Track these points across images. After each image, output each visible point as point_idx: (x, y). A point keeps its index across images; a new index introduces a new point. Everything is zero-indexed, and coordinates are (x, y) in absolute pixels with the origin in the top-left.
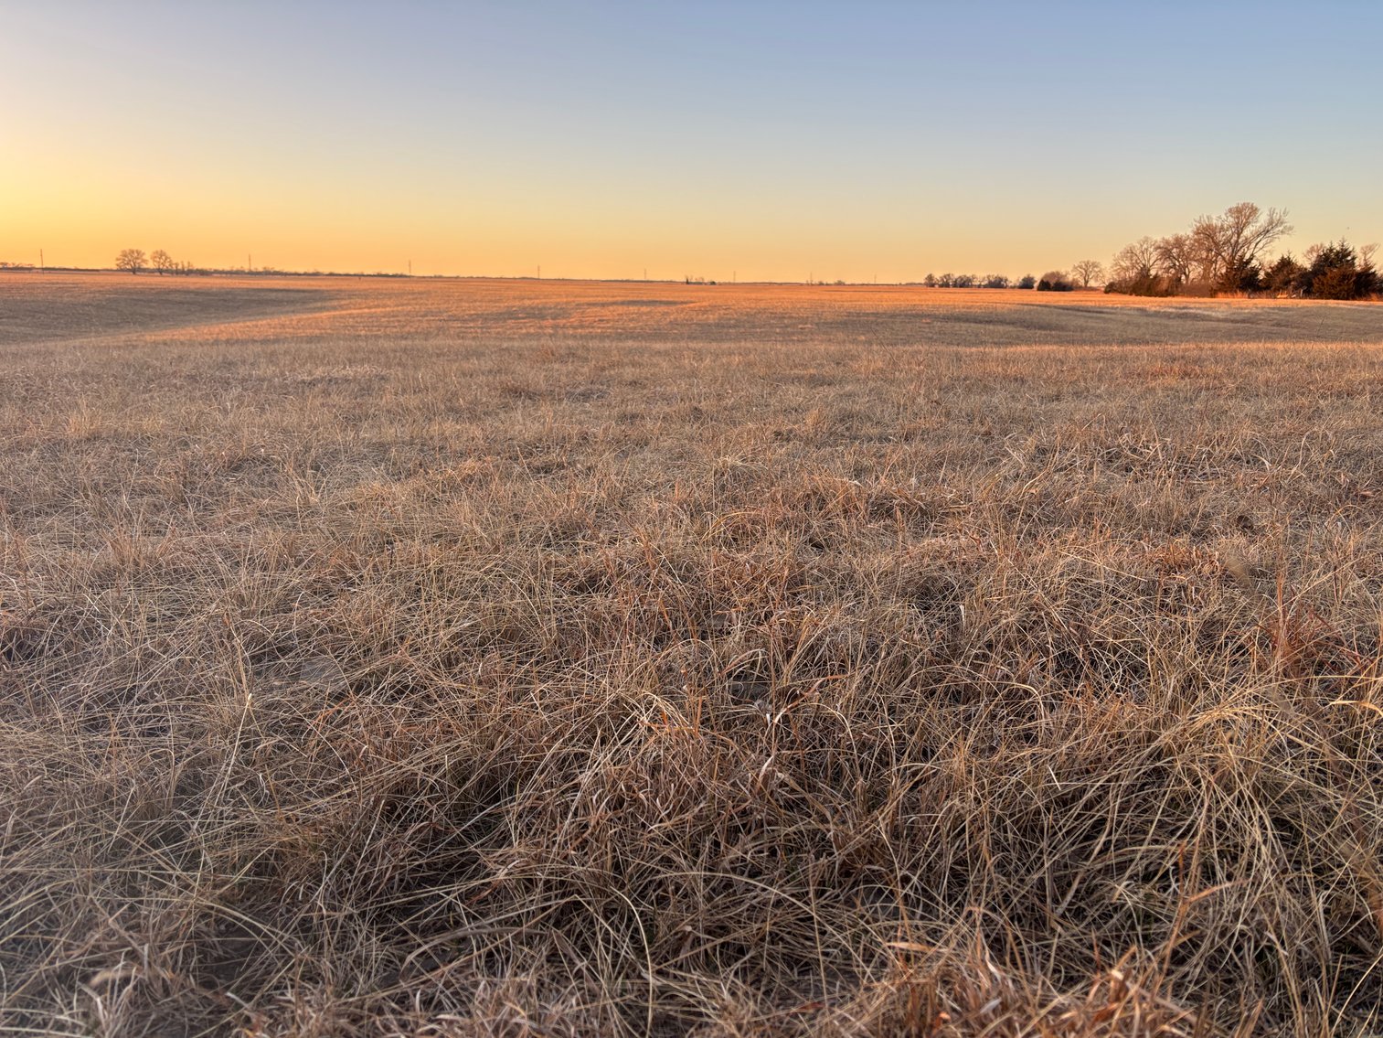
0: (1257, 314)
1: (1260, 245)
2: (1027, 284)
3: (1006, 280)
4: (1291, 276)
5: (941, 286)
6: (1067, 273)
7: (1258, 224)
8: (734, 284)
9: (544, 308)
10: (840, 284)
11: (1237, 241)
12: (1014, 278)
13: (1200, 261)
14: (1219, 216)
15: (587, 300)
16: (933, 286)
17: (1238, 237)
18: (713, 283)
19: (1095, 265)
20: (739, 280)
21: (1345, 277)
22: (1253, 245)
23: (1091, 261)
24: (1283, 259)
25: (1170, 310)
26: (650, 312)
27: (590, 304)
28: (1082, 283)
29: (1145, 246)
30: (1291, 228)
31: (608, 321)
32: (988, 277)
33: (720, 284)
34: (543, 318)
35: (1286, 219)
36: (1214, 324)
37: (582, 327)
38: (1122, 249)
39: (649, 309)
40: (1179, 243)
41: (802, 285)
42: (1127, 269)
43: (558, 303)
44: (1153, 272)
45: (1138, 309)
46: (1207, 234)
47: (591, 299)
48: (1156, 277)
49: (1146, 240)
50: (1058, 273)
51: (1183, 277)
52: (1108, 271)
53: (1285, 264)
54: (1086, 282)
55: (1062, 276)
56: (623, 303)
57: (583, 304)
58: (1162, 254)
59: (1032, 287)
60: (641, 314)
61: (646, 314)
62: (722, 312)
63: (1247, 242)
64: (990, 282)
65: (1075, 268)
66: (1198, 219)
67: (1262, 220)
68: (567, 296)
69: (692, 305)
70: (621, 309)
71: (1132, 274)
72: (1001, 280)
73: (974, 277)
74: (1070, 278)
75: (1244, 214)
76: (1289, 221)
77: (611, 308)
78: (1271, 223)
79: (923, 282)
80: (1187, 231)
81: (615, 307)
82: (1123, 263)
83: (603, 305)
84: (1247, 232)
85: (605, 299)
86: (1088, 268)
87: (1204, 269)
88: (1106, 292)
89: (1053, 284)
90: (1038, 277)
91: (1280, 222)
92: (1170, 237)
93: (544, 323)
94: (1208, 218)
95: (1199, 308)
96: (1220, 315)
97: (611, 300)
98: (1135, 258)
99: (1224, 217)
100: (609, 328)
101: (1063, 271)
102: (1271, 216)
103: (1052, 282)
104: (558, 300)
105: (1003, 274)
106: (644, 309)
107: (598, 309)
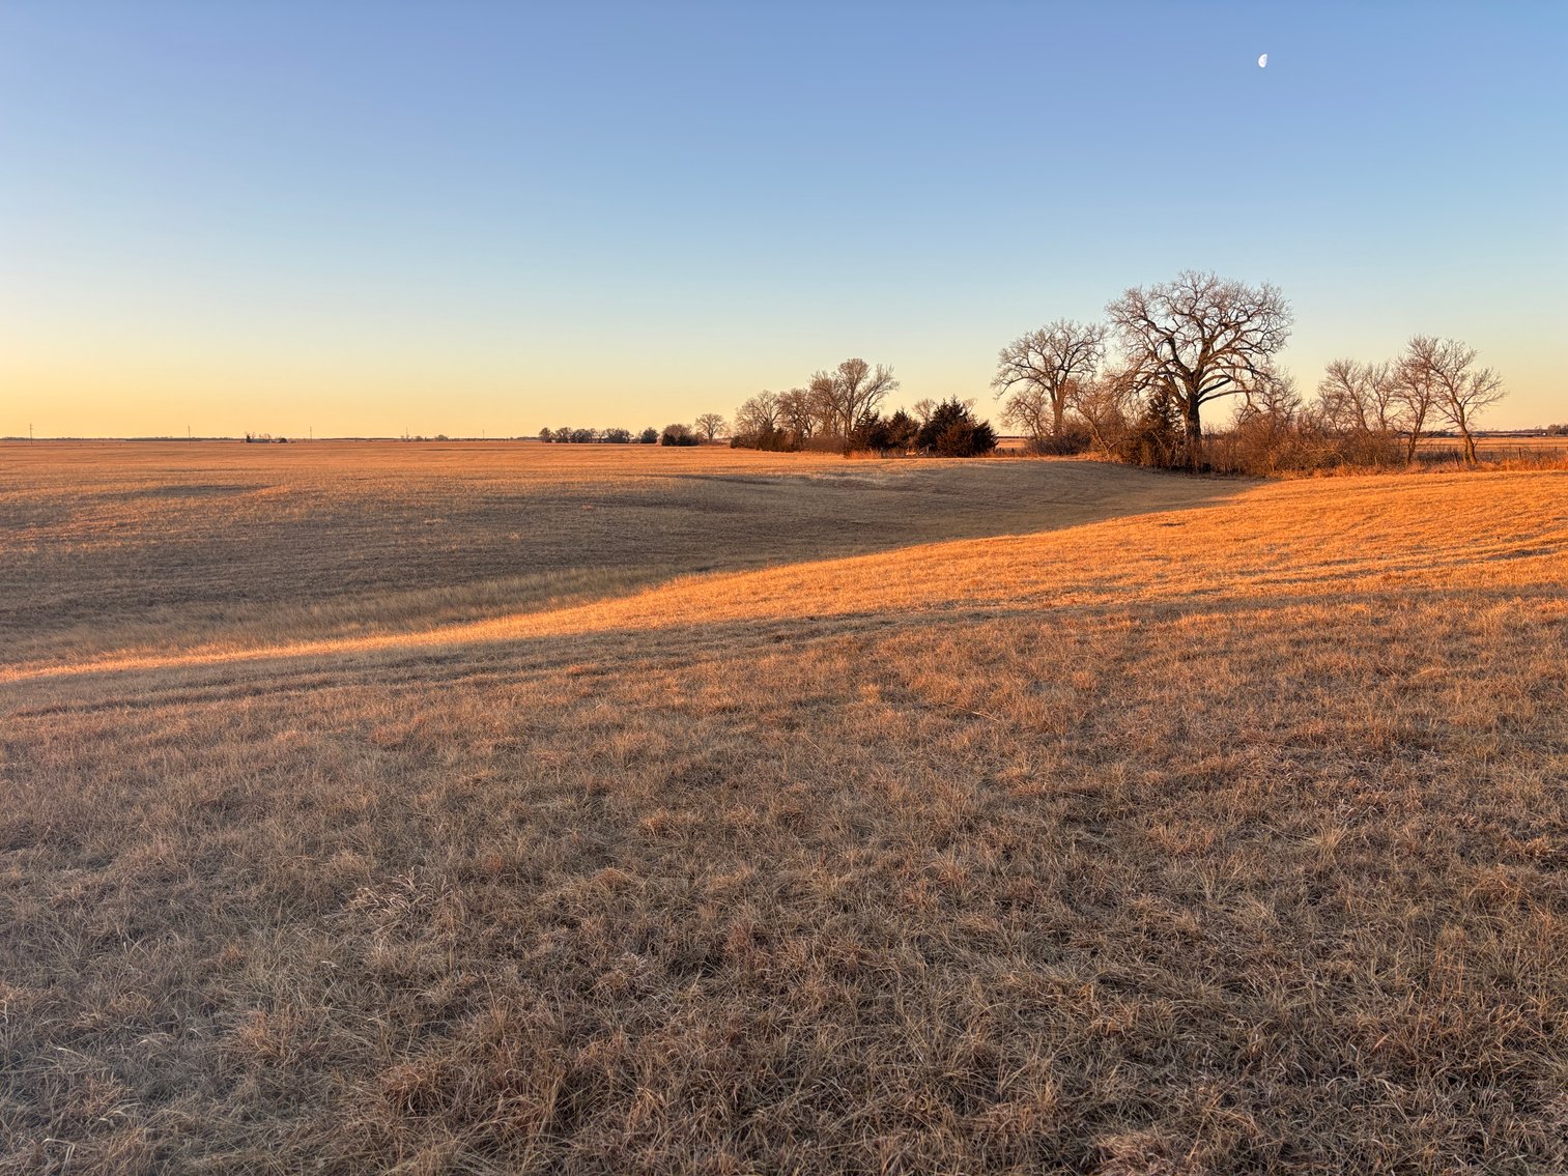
0: (912, 480)
1: (873, 400)
2: (649, 438)
3: (628, 434)
4: (908, 432)
5: (559, 441)
6: (690, 427)
7: (868, 380)
8: (311, 441)
9: (26, 507)
10: (441, 439)
11: (852, 397)
12: (636, 431)
13: (820, 415)
14: (833, 372)
15: (98, 489)
16: (549, 441)
17: (853, 392)
18: (283, 440)
19: (717, 418)
20: (316, 436)
21: (964, 433)
22: (866, 400)
23: (714, 414)
24: (897, 415)
25: (832, 478)
26: (202, 507)
27: (103, 497)
28: (706, 436)
29: (765, 400)
30: (897, 384)
31: (133, 526)
32: (608, 430)
33: (293, 441)
34: (21, 524)
35: (893, 374)
36: (883, 494)
37: (88, 538)
38: (744, 403)
39: (199, 503)
40: (797, 396)
41: (395, 440)
42: (750, 423)
43: (50, 497)
44: (776, 426)
45: (802, 478)
46: (823, 387)
47: (104, 487)
48: (780, 431)
49: (765, 394)
50: (680, 426)
51: (806, 432)
52: (731, 423)
53: (901, 418)
54: (711, 436)
55: (685, 429)
56: (157, 493)
57: (93, 497)
58: (783, 408)
59: (655, 441)
60: (186, 512)
61: (195, 510)
62: (311, 502)
63: (861, 397)
64: (610, 436)
65: (698, 421)
66: (814, 374)
67: (871, 376)
68: (67, 482)
69: (264, 492)
70: (155, 504)
71: (757, 428)
72: (622, 433)
73: (593, 431)
74: (693, 432)
75: (855, 369)
76: (895, 376)
77: (138, 502)
78: (879, 378)
79: (537, 436)
80: (805, 386)
81: (145, 500)
82: (745, 417)
83: (125, 497)
84: (860, 388)
85: (129, 486)
86: (711, 422)
87: (825, 423)
88: (733, 447)
89: (677, 438)
90: (660, 430)
91: (887, 378)
92: (788, 391)
93: (24, 535)
94: (823, 373)
95: (857, 474)
96: (882, 482)
97: (137, 486)
98: (757, 412)
99: (838, 372)
100: (135, 538)
101: (685, 424)
102: (879, 371)
103: (677, 436)
104: (50, 491)
105: (623, 427)
106: (192, 502)
107: (117, 504)
